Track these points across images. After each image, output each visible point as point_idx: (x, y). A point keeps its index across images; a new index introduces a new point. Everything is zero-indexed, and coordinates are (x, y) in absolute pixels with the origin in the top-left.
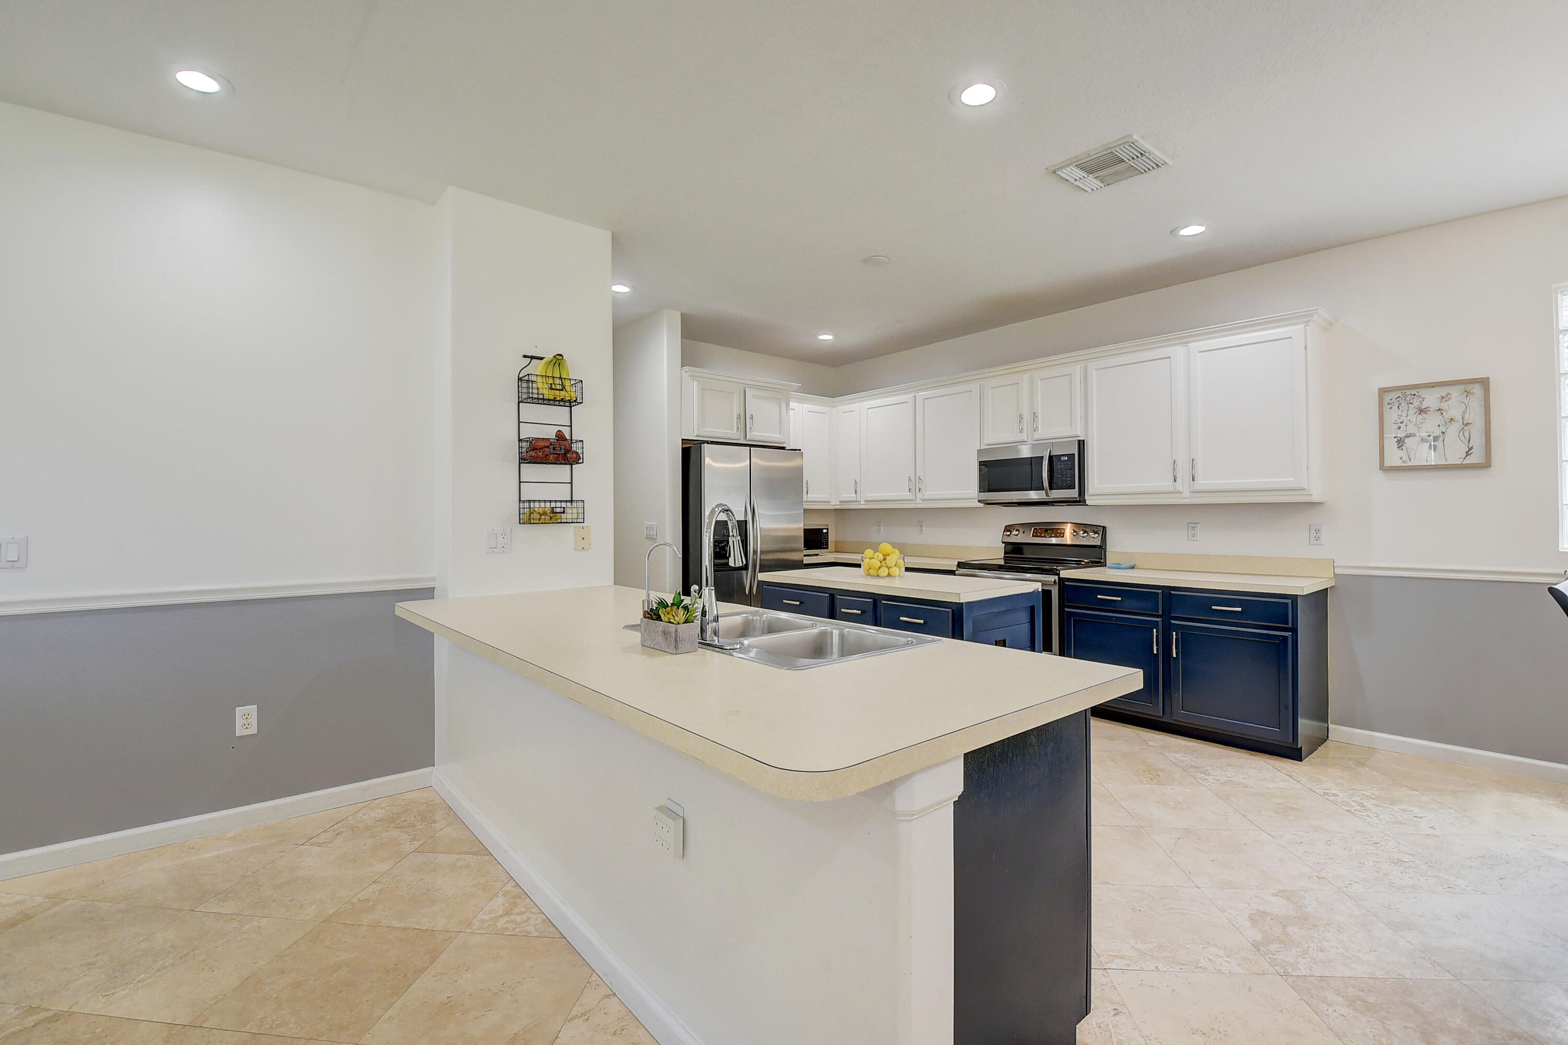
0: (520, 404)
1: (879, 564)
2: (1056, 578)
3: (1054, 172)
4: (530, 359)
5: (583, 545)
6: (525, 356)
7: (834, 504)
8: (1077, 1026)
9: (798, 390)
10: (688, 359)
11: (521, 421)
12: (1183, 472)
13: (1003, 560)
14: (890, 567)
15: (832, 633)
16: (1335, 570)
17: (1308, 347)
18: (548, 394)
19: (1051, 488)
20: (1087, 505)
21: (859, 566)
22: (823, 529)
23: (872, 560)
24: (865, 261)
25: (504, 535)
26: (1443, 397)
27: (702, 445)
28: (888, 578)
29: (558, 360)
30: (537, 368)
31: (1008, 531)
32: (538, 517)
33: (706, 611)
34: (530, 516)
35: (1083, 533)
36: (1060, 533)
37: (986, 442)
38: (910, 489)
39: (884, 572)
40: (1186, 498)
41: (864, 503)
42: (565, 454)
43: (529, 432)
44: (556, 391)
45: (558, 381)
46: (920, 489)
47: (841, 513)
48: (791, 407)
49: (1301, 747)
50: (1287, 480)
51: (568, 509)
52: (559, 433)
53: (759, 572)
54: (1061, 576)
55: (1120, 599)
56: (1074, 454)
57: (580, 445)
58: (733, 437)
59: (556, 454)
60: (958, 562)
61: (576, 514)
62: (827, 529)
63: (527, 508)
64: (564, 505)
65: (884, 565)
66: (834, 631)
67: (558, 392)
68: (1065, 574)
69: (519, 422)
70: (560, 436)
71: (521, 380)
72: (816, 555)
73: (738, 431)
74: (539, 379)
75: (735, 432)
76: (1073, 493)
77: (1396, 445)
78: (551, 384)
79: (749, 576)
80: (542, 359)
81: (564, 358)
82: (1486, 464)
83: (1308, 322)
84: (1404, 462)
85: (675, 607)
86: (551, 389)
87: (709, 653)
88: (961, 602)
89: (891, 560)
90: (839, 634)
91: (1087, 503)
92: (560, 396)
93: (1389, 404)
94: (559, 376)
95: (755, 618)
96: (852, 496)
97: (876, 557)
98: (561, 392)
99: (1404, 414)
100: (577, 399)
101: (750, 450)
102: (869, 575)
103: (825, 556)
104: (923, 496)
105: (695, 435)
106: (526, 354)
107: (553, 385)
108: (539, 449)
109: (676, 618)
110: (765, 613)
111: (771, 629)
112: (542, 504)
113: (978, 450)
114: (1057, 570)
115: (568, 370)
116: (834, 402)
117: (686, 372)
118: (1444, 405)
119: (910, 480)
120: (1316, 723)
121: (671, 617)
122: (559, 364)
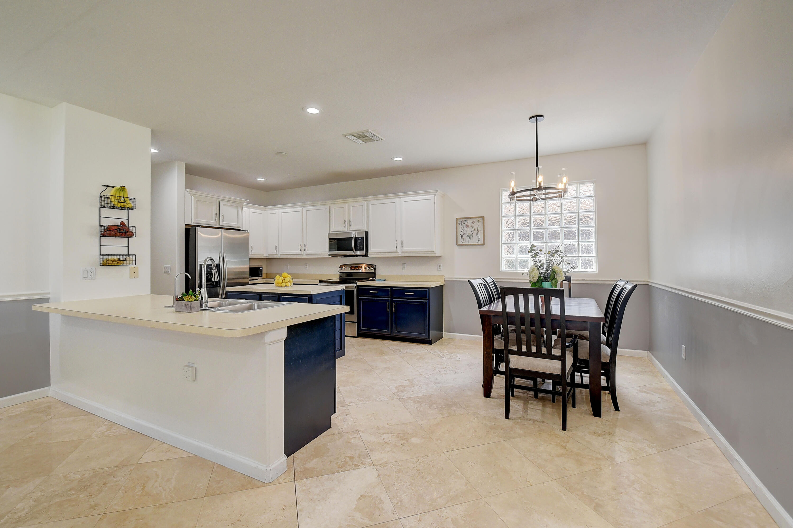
0: (101, 208)
1: (282, 281)
2: (356, 285)
3: (346, 136)
4: (107, 187)
5: (134, 275)
6: (104, 186)
7: (266, 256)
8: (331, 416)
9: (248, 203)
10: (189, 185)
11: (101, 216)
12: (399, 246)
13: (339, 279)
14: (287, 283)
15: (255, 305)
16: (445, 279)
17: (435, 203)
18: (116, 204)
19: (356, 250)
20: (368, 257)
21: (273, 283)
22: (260, 268)
23: (279, 280)
24: (277, 153)
25: (91, 271)
26: (472, 222)
27: (196, 228)
28: (285, 287)
29: (123, 188)
30: (110, 192)
31: (341, 267)
32: (111, 262)
33: (203, 298)
34: (107, 262)
35: (368, 268)
36: (360, 268)
37: (332, 230)
38: (300, 250)
39: (284, 284)
40: (400, 255)
41: (280, 255)
42: (125, 233)
43: (105, 222)
44: (121, 203)
45: (122, 199)
46: (305, 249)
47: (270, 260)
48: (243, 210)
49: (431, 340)
50: (429, 249)
51: (127, 259)
52: (122, 222)
53: (227, 287)
54: (358, 284)
55: (377, 292)
56: (363, 237)
57: (134, 228)
58: (213, 224)
59: (121, 233)
60: (320, 281)
61: (132, 261)
62: (262, 268)
63: (104, 258)
64: (124, 257)
65: (284, 282)
66: (256, 304)
67: (123, 203)
68: (359, 283)
69: (100, 217)
70: (122, 224)
71: (102, 197)
72: (256, 280)
73: (216, 221)
74: (113, 197)
75: (214, 221)
76: (363, 252)
77: (461, 237)
78: (119, 200)
79: (221, 290)
80: (113, 187)
81: (126, 187)
82: (483, 244)
83: (435, 194)
84: (463, 243)
85: (190, 296)
86: (119, 202)
87: (204, 312)
88: (312, 294)
89: (287, 280)
90: (258, 305)
91: (369, 256)
92: (123, 206)
93: (459, 223)
94: (123, 196)
95: (223, 302)
96: (274, 252)
97: (280, 279)
98: (124, 204)
99: (463, 227)
100: (132, 207)
101: (222, 230)
102: (278, 286)
103: (260, 280)
104: (306, 253)
105: (192, 222)
106: (104, 185)
107: (120, 200)
108: (112, 230)
109: (191, 299)
110: (227, 300)
111: (230, 305)
112: (113, 256)
113: (328, 234)
114: (356, 282)
115: (127, 193)
116: (265, 209)
117: (188, 192)
118: (473, 225)
119: (300, 245)
120: (438, 332)
121: (188, 299)
122: (123, 190)
